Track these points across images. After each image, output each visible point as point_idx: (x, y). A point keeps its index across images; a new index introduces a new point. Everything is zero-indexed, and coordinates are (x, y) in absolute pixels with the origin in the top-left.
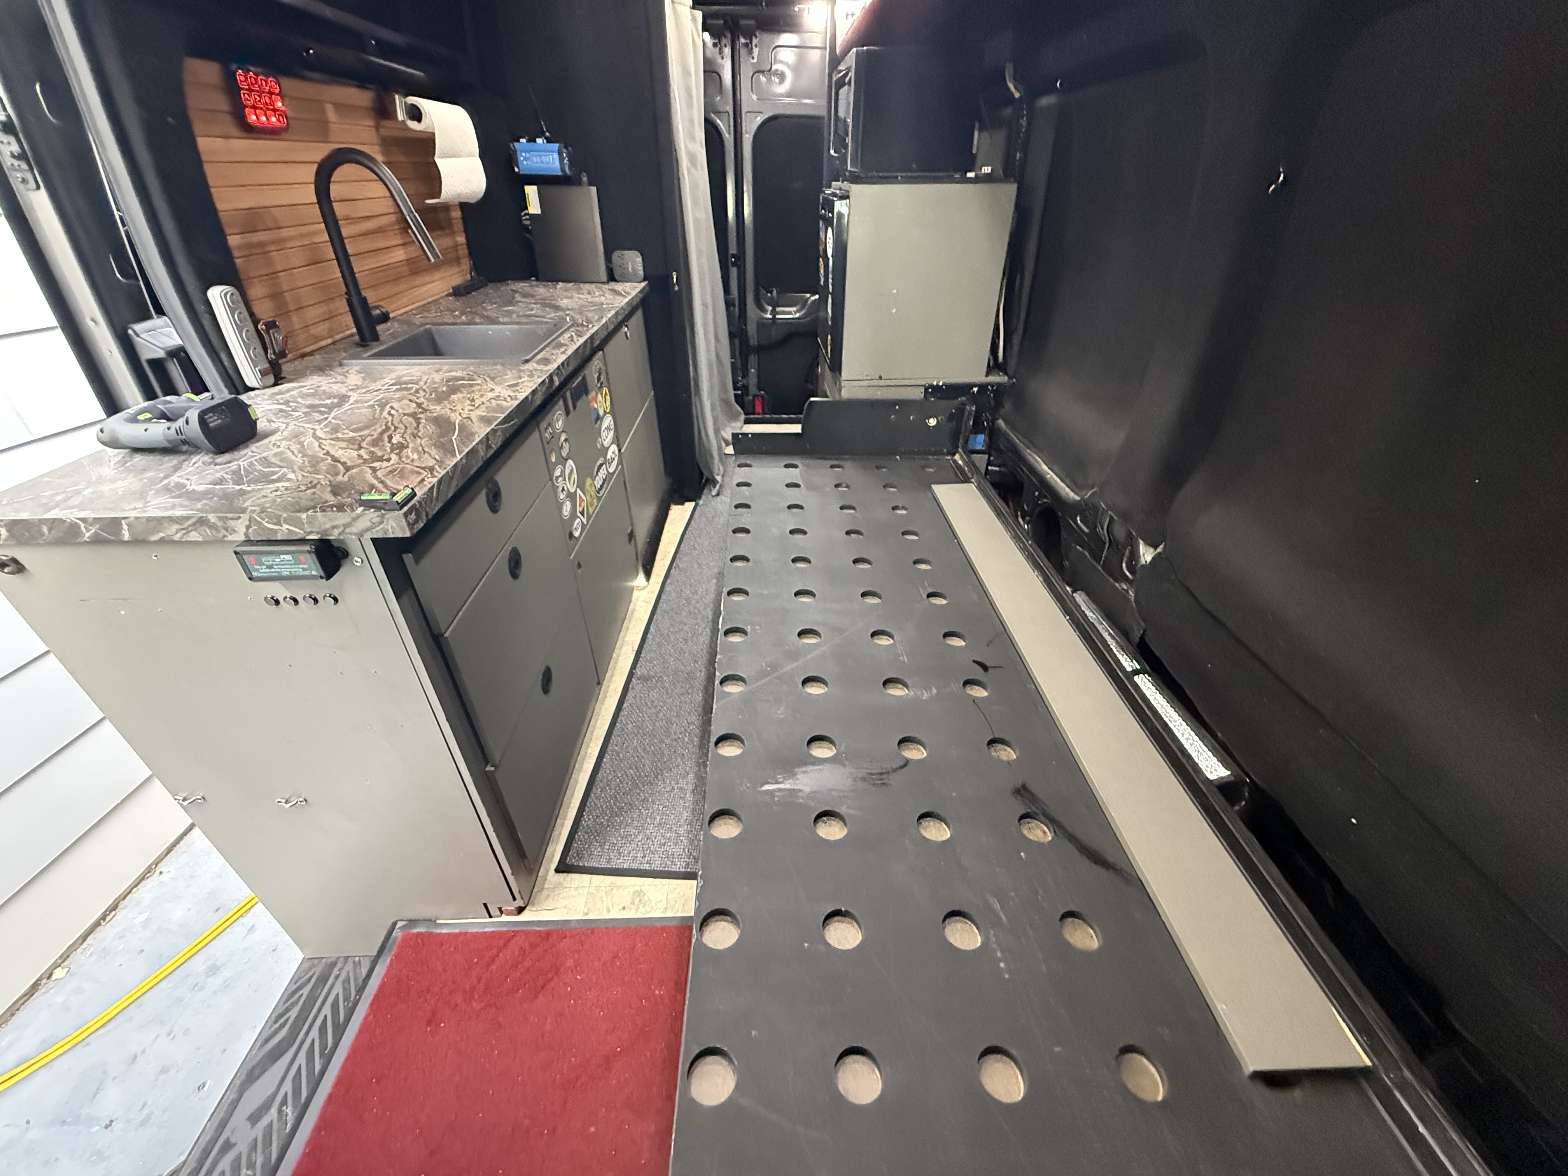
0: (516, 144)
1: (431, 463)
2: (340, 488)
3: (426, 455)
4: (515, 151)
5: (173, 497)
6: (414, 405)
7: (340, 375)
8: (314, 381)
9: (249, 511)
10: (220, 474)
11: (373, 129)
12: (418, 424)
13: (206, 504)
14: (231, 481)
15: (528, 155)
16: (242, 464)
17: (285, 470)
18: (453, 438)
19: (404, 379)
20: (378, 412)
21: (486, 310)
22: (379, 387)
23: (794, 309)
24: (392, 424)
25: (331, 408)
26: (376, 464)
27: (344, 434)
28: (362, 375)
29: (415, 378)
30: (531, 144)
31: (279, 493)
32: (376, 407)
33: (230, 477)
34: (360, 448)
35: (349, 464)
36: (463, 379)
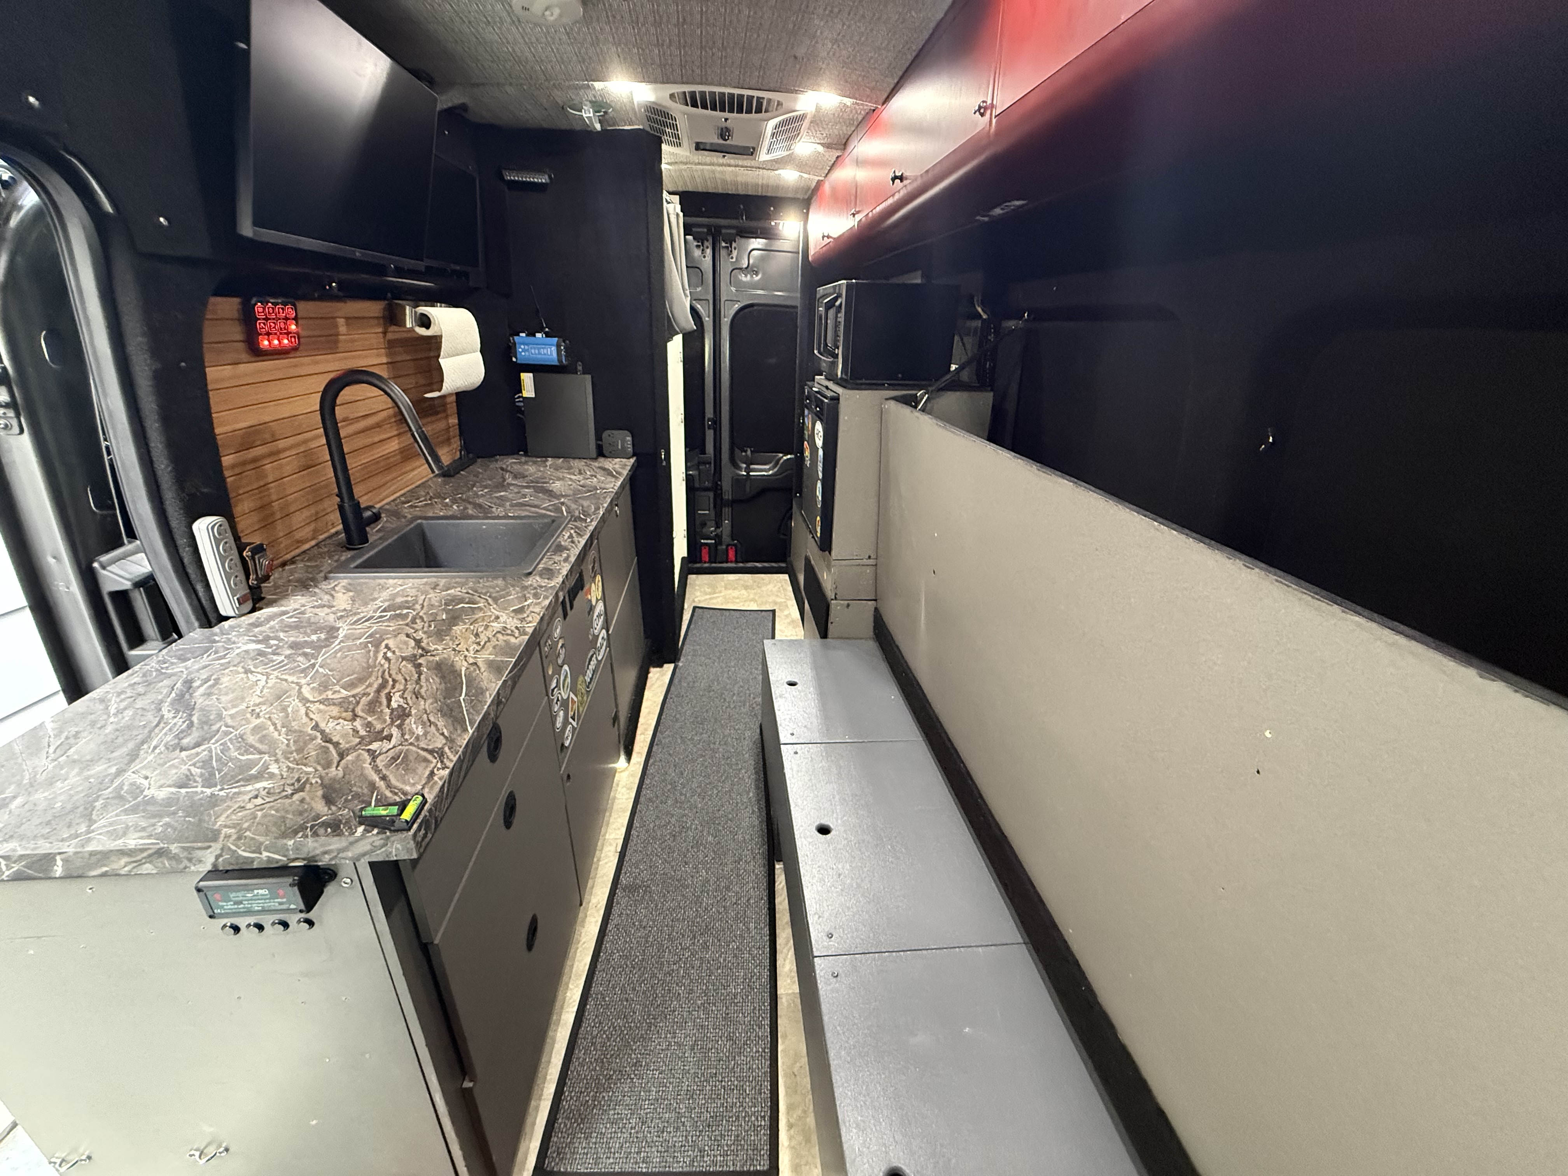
0: (516, 338)
1: (439, 742)
2: (335, 790)
3: (433, 728)
4: (515, 344)
5: (126, 812)
6: (412, 643)
7: (327, 593)
8: (296, 602)
9: (222, 836)
10: (187, 767)
11: (381, 335)
12: (420, 674)
13: (167, 825)
14: (199, 780)
15: (526, 347)
16: (213, 747)
17: (266, 757)
18: (461, 698)
19: (399, 600)
20: (372, 653)
21: (478, 496)
22: (371, 614)
23: (767, 467)
24: (390, 676)
25: (318, 647)
26: (375, 746)
27: (335, 692)
28: (351, 594)
29: (409, 599)
30: (531, 339)
31: (259, 801)
32: (370, 645)
33: (199, 771)
34: (355, 716)
35: (344, 745)
36: (462, 601)
